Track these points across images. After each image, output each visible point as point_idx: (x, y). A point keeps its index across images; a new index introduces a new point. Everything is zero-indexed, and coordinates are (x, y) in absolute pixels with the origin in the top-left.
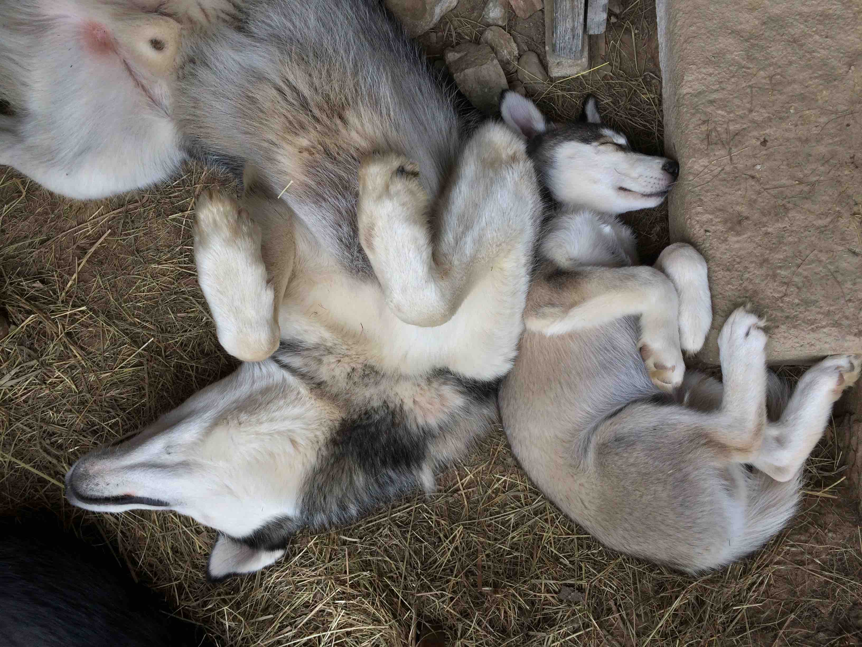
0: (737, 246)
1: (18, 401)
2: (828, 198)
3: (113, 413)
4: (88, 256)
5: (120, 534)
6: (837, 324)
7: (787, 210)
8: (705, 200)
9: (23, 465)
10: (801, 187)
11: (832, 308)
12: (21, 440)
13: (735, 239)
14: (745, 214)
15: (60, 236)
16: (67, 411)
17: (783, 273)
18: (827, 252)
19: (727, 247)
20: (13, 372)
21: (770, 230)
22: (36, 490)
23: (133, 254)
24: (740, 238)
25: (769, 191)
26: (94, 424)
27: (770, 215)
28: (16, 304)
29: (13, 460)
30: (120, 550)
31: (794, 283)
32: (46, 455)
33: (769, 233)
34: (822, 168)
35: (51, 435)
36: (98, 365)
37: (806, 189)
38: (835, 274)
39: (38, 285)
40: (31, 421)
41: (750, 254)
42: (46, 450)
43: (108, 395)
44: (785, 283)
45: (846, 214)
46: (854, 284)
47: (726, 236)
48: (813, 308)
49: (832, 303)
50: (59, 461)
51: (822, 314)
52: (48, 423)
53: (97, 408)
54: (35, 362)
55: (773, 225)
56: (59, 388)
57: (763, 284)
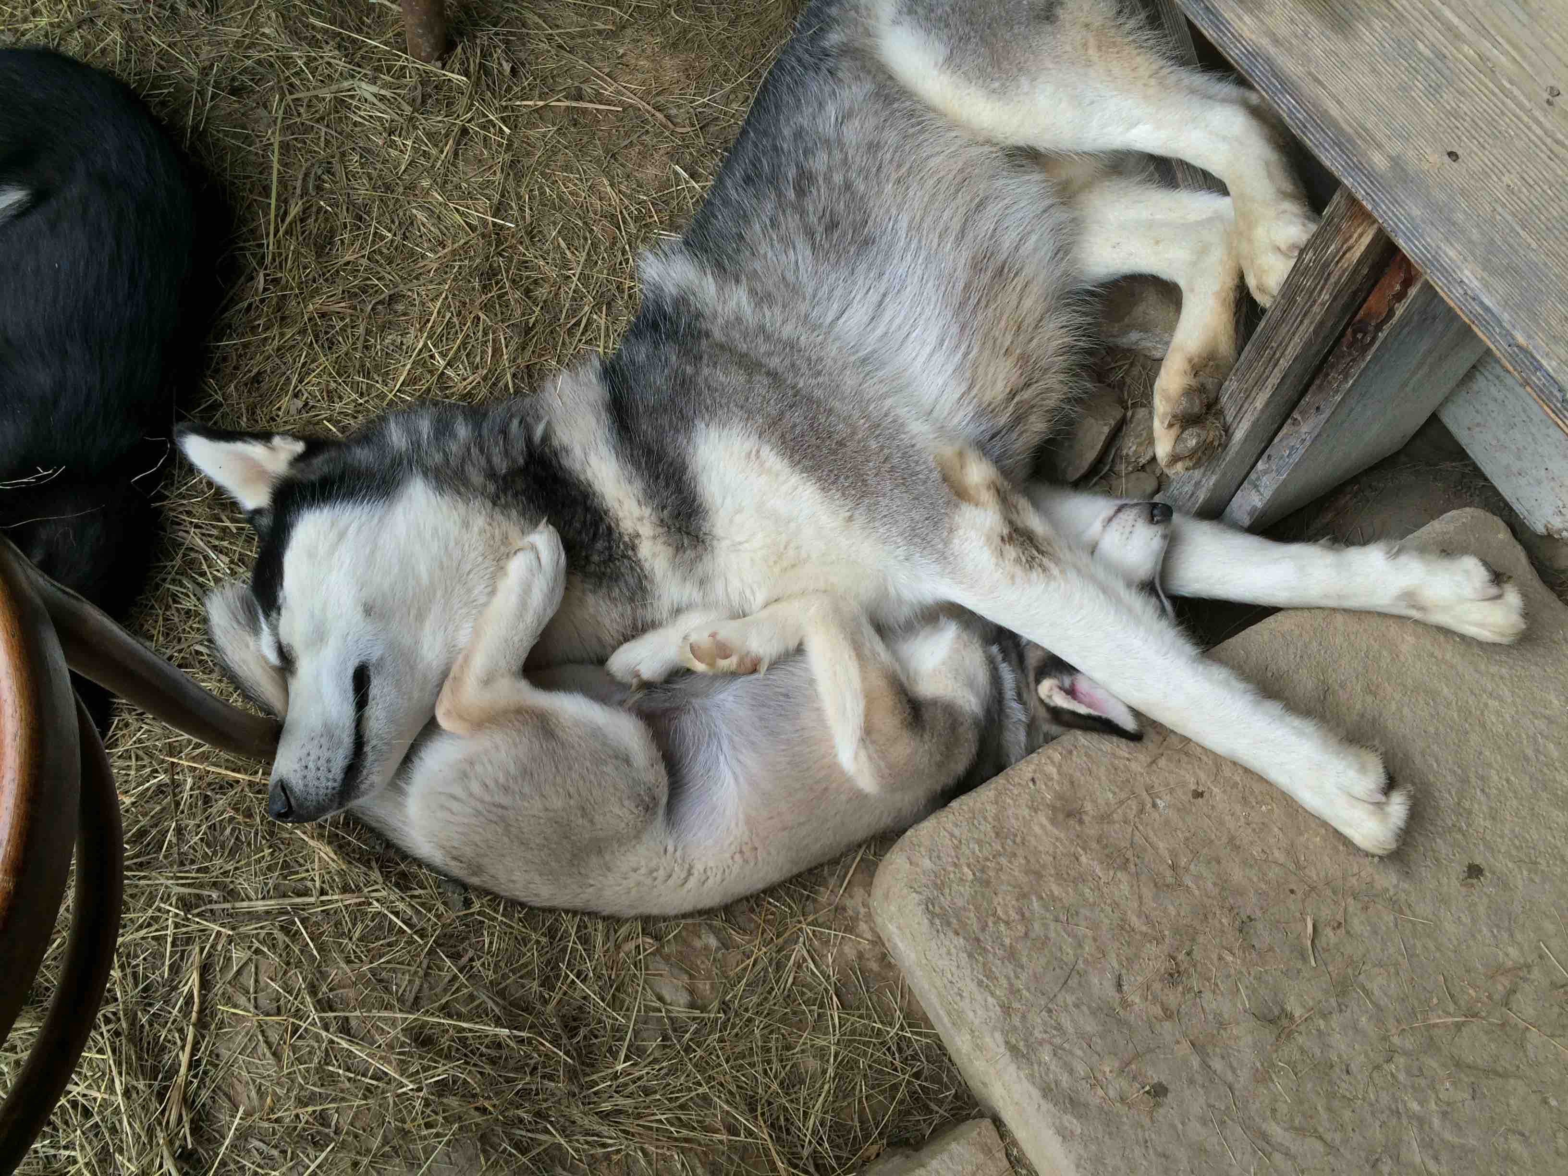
0: (1037, 829)
1: (352, 116)
2: (1173, 913)
3: (393, 227)
4: (574, 104)
5: (246, 304)
6: (1007, 1010)
7: (1124, 866)
8: (1074, 758)
9: (275, 158)
10: (1168, 873)
11: (1024, 992)
12: (305, 143)
13: (1045, 821)
14: (1086, 818)
15: (581, 62)
16: (369, 175)
17: (1036, 904)
18: (1098, 947)
19: (1028, 818)
20: (383, 92)
21: (1083, 859)
22: (251, 192)
23: (607, 151)
24: (1049, 827)
25: (1136, 832)
26: (368, 213)
27: (1104, 848)
28: (469, 55)
29: (276, 147)
30: (227, 314)
31: (1030, 927)
32: (301, 177)
33: (1077, 860)
34: (1210, 885)
35: (329, 172)
36: (445, 182)
37: (1170, 880)
38: (1074, 973)
39: (507, 67)
40: (334, 142)
41: (1036, 852)
42: (306, 175)
43: (414, 211)
44: (1023, 915)
45: (1165, 947)
46: (1077, 1006)
47: (1041, 807)
48: (1010, 967)
49: (1032, 989)
50: (302, 197)
51: (1011, 985)
52: (342, 161)
53: (391, 206)
54: (408, 110)
55: (1093, 859)
56: (394, 153)
57: (1004, 888)
